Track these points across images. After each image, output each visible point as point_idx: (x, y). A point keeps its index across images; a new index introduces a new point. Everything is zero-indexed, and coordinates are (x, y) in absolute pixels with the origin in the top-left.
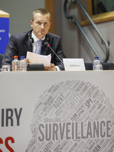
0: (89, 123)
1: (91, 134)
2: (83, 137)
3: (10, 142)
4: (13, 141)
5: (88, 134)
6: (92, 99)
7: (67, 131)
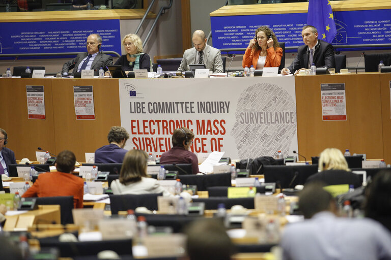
0: (276, 113)
1: (278, 120)
2: (272, 123)
3: (223, 123)
4: (225, 123)
5: (276, 120)
6: (277, 96)
7: (261, 118)
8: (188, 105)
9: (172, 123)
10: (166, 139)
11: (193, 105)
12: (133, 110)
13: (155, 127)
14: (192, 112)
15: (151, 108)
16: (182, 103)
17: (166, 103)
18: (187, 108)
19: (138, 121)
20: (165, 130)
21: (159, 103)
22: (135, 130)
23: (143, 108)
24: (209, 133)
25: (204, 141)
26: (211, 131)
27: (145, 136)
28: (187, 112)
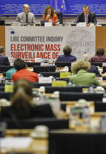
0: (86, 42)
1: (86, 45)
2: (83, 46)
3: (59, 46)
4: (60, 46)
5: (85, 45)
6: (87, 35)
7: (78, 44)
8: (42, 38)
9: (33, 46)
10: (29, 53)
11: (44, 38)
12: (12, 40)
13: (23, 47)
14: (43, 41)
15: (22, 39)
16: (39, 37)
17: (31, 37)
18: (41, 39)
19: (15, 45)
20: (29, 49)
21: (27, 37)
22: (13, 49)
23: (18, 39)
24: (52, 50)
25: (49, 53)
26: (53, 49)
27: (18, 51)
28: (41, 41)
